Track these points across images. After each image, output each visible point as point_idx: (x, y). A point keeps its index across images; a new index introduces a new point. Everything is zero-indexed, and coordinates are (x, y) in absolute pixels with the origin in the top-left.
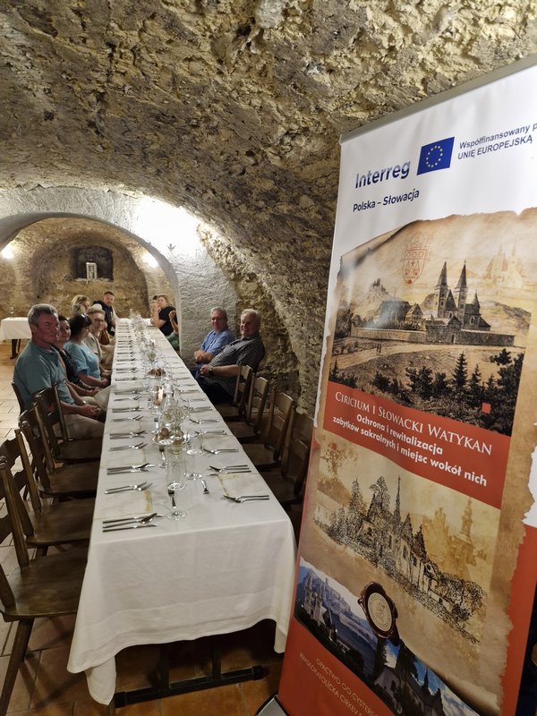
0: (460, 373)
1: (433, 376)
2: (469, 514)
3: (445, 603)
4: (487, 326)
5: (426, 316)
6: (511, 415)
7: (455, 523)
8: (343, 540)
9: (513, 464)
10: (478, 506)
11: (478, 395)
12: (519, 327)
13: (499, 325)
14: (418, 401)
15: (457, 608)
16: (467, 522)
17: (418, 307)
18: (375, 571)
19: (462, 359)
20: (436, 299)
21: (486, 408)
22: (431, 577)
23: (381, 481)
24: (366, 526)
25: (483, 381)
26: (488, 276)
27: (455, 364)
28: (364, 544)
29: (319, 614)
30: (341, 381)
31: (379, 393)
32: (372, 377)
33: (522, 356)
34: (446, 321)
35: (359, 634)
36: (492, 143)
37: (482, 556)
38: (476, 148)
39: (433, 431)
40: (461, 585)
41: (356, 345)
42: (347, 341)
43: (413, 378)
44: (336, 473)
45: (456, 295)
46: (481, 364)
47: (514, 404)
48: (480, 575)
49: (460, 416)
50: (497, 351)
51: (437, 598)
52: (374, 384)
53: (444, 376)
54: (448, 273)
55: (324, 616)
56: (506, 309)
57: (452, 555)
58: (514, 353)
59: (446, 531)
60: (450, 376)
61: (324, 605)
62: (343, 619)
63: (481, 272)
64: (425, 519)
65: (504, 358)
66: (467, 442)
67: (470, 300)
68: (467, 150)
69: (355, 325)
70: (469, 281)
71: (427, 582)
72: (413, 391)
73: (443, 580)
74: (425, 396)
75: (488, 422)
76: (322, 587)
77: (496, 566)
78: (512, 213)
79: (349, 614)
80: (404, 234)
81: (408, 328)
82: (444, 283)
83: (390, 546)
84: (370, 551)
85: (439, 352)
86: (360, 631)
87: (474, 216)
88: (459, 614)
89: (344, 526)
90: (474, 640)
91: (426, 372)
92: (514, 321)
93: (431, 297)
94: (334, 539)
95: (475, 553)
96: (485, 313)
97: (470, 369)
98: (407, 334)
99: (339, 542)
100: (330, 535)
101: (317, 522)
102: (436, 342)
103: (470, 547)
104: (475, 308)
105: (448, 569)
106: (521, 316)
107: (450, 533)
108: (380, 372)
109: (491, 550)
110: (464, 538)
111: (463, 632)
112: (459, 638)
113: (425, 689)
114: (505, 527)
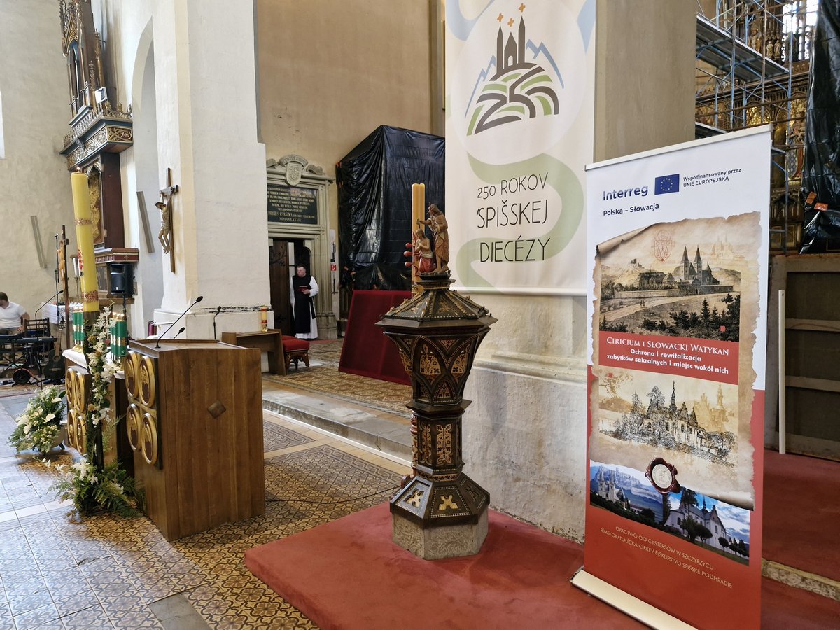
0: (705, 311)
1: (689, 315)
2: (721, 393)
3: (712, 451)
4: (717, 282)
5: (677, 280)
6: (738, 330)
7: (713, 400)
8: (628, 437)
9: (742, 358)
10: (725, 386)
11: (717, 323)
12: (735, 281)
13: (724, 281)
14: (682, 332)
15: (720, 451)
16: (720, 398)
17: (670, 275)
18: (656, 450)
19: (705, 303)
20: (682, 269)
21: (723, 329)
22: (702, 438)
23: (655, 390)
24: (646, 422)
25: (719, 314)
26: (714, 254)
27: (701, 306)
28: (644, 435)
29: (613, 496)
30: (612, 329)
31: (647, 332)
32: (641, 322)
33: (739, 297)
34: (691, 281)
35: (648, 497)
36: (705, 179)
37: (732, 414)
38: (694, 181)
39: (694, 348)
40: (720, 436)
41: (621, 303)
42: (612, 302)
43: (675, 318)
44: (615, 393)
45: (695, 266)
46: (717, 304)
47: (738, 323)
48: (732, 427)
49: (709, 336)
50: (725, 295)
51: (706, 449)
52: (643, 326)
53: (695, 314)
54: (688, 253)
55: (618, 495)
56: (727, 271)
57: (713, 420)
58: (734, 295)
59: (708, 407)
60: (699, 313)
61: (617, 487)
62: (635, 491)
63: (709, 251)
64: (696, 403)
65: (729, 299)
66: (714, 351)
67: (704, 268)
68: (688, 181)
69: (617, 290)
70: (702, 257)
71: (699, 442)
72: (677, 326)
73: (709, 437)
74: (686, 328)
75: (725, 337)
76: (614, 475)
77: (740, 418)
78: (722, 218)
79: (639, 486)
80: (651, 231)
81: (665, 288)
82: (686, 259)
83: (667, 430)
84: (650, 438)
85: (690, 300)
86: (649, 495)
87: (700, 220)
88: (722, 453)
89: (628, 427)
90: (733, 465)
91: (684, 314)
92: (731, 278)
93: (678, 268)
94: (620, 439)
95: (727, 415)
96: (715, 275)
97: (711, 308)
98: (666, 292)
99: (625, 439)
100: (616, 437)
101: (602, 432)
102: (687, 295)
103: (723, 411)
104: (709, 272)
105: (711, 430)
106: (735, 275)
107: (711, 407)
108: (647, 318)
109: (736, 410)
110: (719, 407)
111: (726, 463)
112: (724, 468)
113: (704, 510)
114: (742, 394)
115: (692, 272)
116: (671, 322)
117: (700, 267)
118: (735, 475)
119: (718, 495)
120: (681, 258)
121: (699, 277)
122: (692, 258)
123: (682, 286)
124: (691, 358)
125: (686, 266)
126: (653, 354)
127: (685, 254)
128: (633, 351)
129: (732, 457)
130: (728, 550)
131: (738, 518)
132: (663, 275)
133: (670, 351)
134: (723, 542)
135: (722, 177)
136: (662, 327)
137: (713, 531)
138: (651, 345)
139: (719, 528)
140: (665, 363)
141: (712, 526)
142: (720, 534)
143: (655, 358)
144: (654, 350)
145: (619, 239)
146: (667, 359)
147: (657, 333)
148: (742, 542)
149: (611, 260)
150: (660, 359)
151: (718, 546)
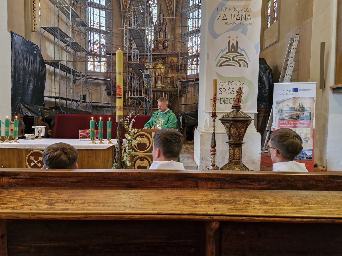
2: (306, 130)
3: (305, 141)
9: (312, 123)
10: (308, 128)
14: (298, 119)
19: (303, 113)
30: (281, 120)
31: (290, 120)
32: (289, 118)
33: (311, 112)
39: (300, 122)
40: (306, 138)
47: (311, 117)
56: (308, 107)
57: (305, 135)
66: (305, 122)
70: (303, 104)
77: (310, 134)
80: (292, 99)
81: (295, 110)
88: (307, 141)
90: (310, 143)
93: (298, 107)
95: (308, 134)
96: (306, 108)
102: (300, 112)
104: (304, 107)
105: (304, 137)
108: (291, 117)
110: (306, 133)
111: (308, 143)
112: (307, 144)
113: (303, 153)
114: (311, 130)
115: (301, 107)
116: (296, 117)
117: (302, 106)
118: (309, 145)
119: (306, 149)
120: (298, 105)
121: (302, 108)
122: (301, 105)
123: (299, 110)
124: (300, 124)
125: (300, 106)
126: (291, 124)
127: (299, 104)
128: (286, 124)
129: (309, 141)
130: (308, 159)
131: (310, 152)
132: (295, 108)
133: (295, 123)
134: (307, 158)
135: (307, 90)
136: (294, 118)
137: (305, 157)
138: (291, 122)
139: (306, 155)
140: (294, 126)
141: (304, 156)
142: (306, 157)
143: (292, 125)
144: (292, 123)
145: (283, 100)
146: (294, 125)
147: (293, 120)
148: (311, 157)
149: (281, 105)
150: (293, 125)
151: (306, 159)
